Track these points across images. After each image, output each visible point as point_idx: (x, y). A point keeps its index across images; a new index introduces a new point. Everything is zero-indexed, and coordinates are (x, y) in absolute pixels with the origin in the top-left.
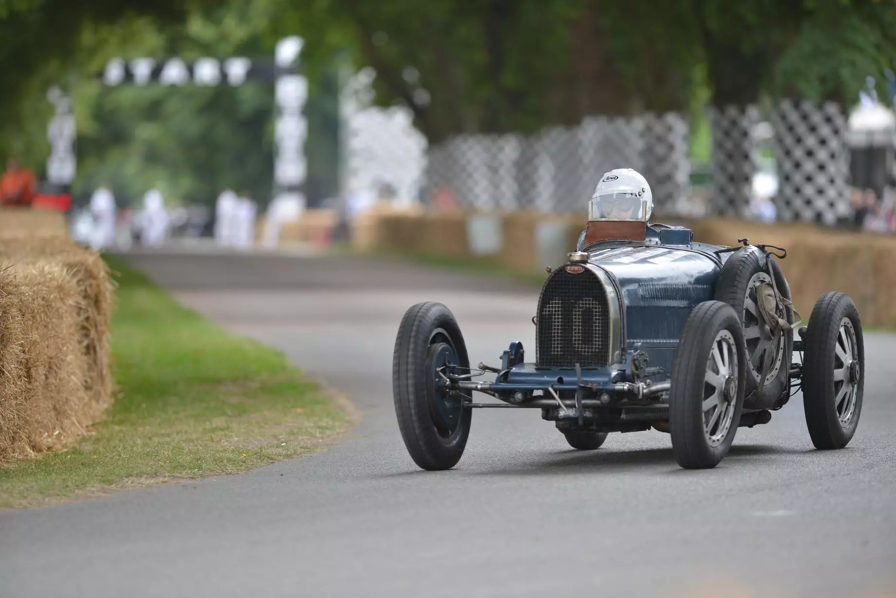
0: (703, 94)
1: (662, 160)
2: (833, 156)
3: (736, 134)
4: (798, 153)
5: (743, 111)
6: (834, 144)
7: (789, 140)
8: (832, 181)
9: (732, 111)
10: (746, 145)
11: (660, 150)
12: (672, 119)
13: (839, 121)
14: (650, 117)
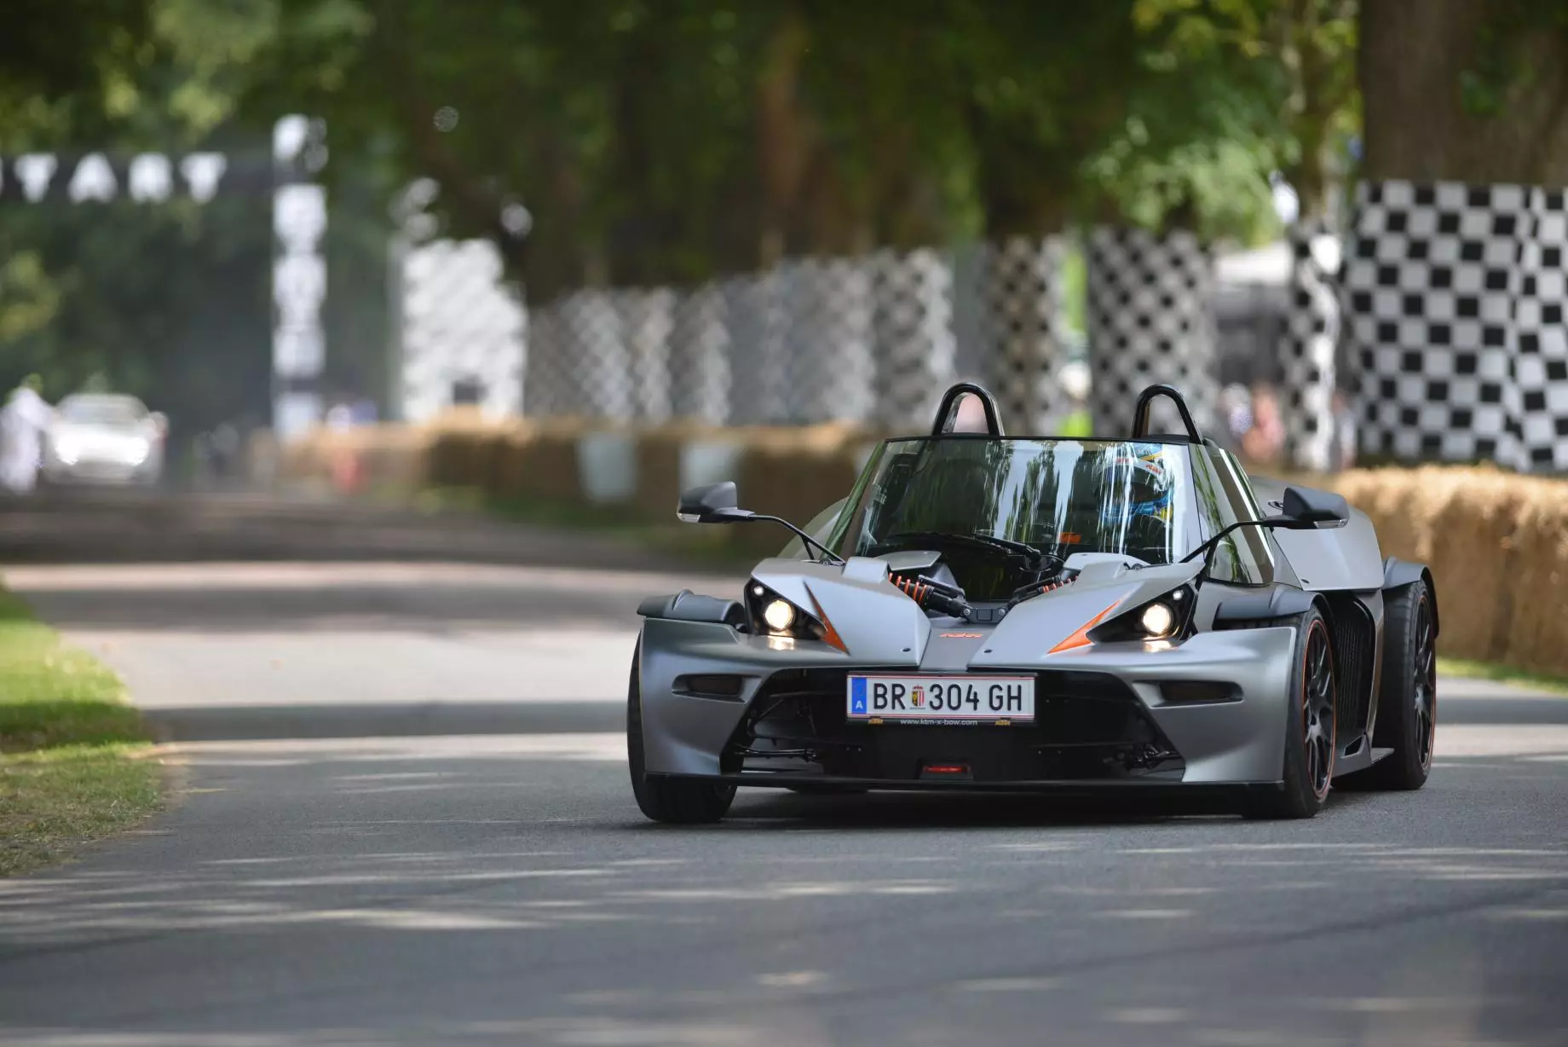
0: (972, 220)
1: (906, 333)
2: (1185, 326)
3: (1025, 287)
4: (1125, 321)
5: (1037, 247)
6: (1187, 304)
7: (1108, 299)
8: (1183, 371)
9: (1019, 247)
10: (1043, 307)
11: (901, 315)
12: (922, 260)
13: (1196, 265)
14: (885, 259)
